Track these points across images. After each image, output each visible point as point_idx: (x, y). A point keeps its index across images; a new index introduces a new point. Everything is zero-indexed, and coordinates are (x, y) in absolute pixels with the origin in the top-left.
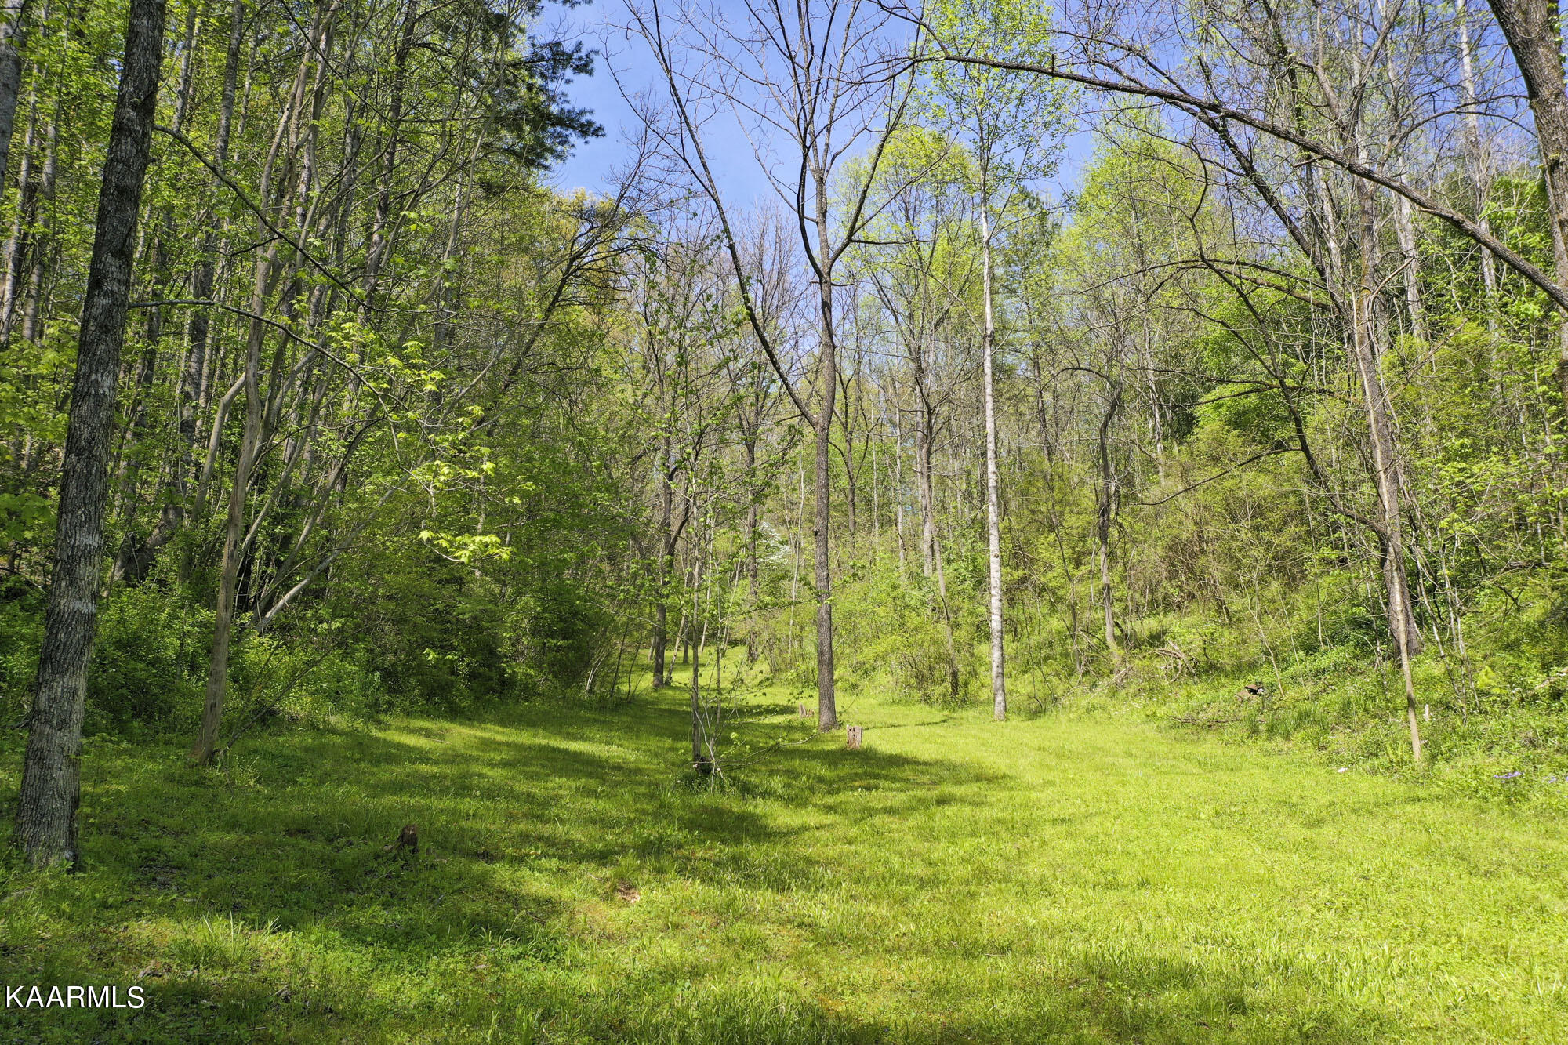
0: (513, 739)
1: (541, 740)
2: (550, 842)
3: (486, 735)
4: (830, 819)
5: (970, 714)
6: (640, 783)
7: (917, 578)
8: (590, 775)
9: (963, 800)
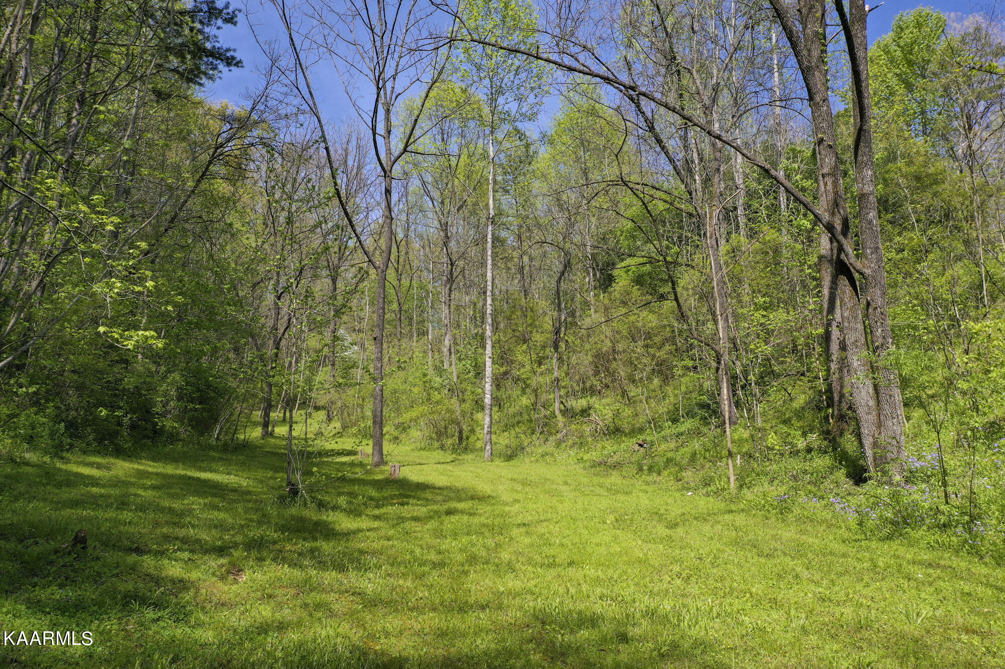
0: (160, 470)
1: (181, 472)
2: (185, 541)
3: (141, 467)
4: (376, 524)
5: (470, 457)
6: (249, 501)
7: (439, 370)
8: (215, 495)
9: (462, 512)
